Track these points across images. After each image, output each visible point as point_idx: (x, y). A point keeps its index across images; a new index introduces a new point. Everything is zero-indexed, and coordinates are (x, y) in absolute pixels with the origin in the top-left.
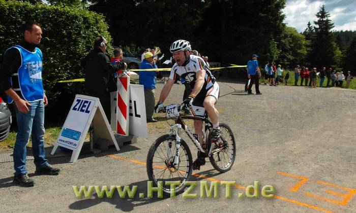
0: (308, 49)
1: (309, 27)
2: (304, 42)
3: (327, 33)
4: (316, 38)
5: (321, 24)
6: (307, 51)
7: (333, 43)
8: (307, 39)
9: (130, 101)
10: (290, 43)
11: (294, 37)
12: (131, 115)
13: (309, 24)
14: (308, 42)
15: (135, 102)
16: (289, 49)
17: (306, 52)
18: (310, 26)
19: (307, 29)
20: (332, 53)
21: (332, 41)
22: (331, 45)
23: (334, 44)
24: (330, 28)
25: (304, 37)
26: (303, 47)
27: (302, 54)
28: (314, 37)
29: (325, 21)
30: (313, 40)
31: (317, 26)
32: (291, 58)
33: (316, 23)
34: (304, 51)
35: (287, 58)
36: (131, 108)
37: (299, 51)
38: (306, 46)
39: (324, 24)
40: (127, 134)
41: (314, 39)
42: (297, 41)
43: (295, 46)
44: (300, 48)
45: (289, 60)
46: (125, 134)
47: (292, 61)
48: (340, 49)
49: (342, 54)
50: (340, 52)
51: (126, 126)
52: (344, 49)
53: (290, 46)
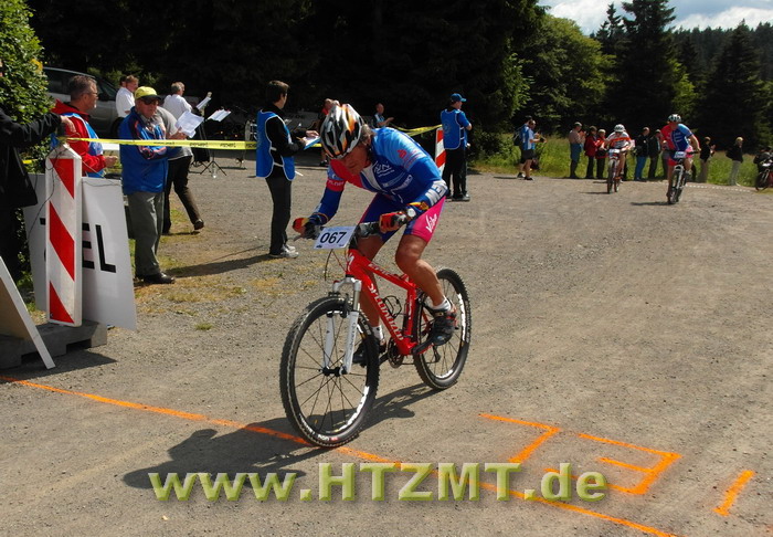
0: (609, 79)
1: (610, 18)
2: (598, 59)
4: (628, 48)
5: (640, 9)
6: (606, 83)
7: (671, 62)
8: (606, 50)
9: (86, 227)
11: (572, 45)
12: (88, 264)
13: (611, 11)
14: (609, 60)
15: (98, 228)
16: (560, 78)
17: (603, 87)
18: (614, 16)
19: (606, 23)
20: (670, 88)
21: (670, 56)
22: (669, 68)
23: (676, 65)
25: (599, 45)
26: (597, 73)
27: (592, 91)
28: (625, 45)
30: (620, 54)
31: (632, 17)
32: (566, 102)
33: (628, 7)
34: (598, 85)
35: (555, 103)
36: (86, 245)
37: (585, 84)
38: (605, 70)
39: (649, 11)
40: (78, 322)
41: (625, 52)
42: (581, 57)
43: (574, 70)
44: (588, 76)
45: (559, 109)
46: (72, 321)
47: (569, 110)
48: (691, 79)
49: (695, 90)
50: (691, 86)
51: (72, 297)
52: (700, 79)
53: (562, 71)
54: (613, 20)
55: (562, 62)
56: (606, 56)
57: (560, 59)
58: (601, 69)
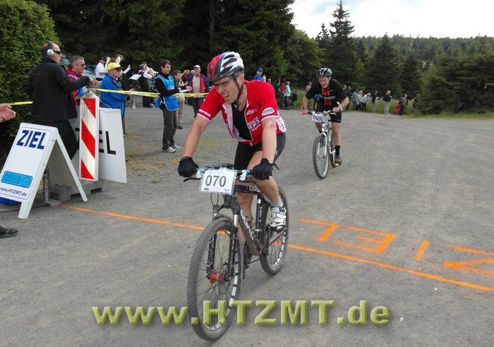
0: (322, 60)
1: (322, 30)
2: (317, 50)
3: (346, 39)
4: (332, 46)
5: (338, 26)
6: (321, 63)
7: (353, 52)
8: (321, 46)
9: (101, 132)
11: (304, 43)
12: (101, 151)
13: (323, 26)
14: (322, 51)
15: (107, 133)
16: (299, 60)
18: (325, 29)
19: (321, 33)
20: (354, 66)
21: (352, 50)
22: (352, 55)
23: (356, 54)
24: (350, 33)
25: (317, 44)
26: (317, 57)
27: (314, 67)
28: (331, 44)
29: (343, 23)
30: (328, 48)
31: (334, 30)
32: (301, 72)
33: (332, 25)
34: (317, 64)
35: (295, 72)
36: (101, 141)
38: (321, 56)
39: (342, 27)
40: (96, 178)
42: (308, 49)
43: (305, 56)
44: (312, 59)
45: (298, 76)
46: (93, 178)
47: (303, 77)
48: (362, 61)
49: (364, 67)
50: (362, 65)
51: (94, 167)
53: (299, 56)
54: (324, 31)
55: (299, 51)
56: (321, 49)
58: (319, 56)
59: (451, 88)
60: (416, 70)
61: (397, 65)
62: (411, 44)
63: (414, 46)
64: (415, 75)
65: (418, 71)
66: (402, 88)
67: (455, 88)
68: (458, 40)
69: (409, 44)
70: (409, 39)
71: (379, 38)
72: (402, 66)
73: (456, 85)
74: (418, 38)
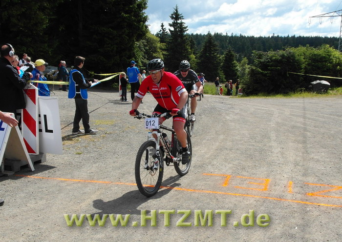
0: (164, 52)
1: (162, 28)
2: (159, 45)
3: (182, 36)
4: (171, 41)
5: (175, 26)
6: (163, 54)
7: (188, 47)
8: (162, 41)
10: (145, 46)
11: (148, 39)
13: (162, 26)
14: (163, 46)
16: (144, 52)
17: (162, 56)
18: (164, 28)
19: (161, 31)
21: (187, 45)
22: (187, 49)
24: (184, 31)
25: (159, 39)
26: (159, 50)
28: (170, 40)
29: (179, 23)
30: (168, 43)
31: (172, 29)
32: (147, 61)
33: (170, 25)
34: (160, 55)
37: (154, 55)
38: (162, 49)
39: (178, 26)
42: (152, 44)
43: (149, 49)
44: (155, 51)
48: (194, 53)
49: (196, 58)
50: (194, 57)
52: (197, 54)
53: (145, 49)
54: (163, 29)
56: (162, 44)
57: (144, 45)
59: (265, 75)
60: (234, 61)
61: (219, 57)
62: (228, 41)
63: (230, 42)
64: (233, 64)
65: (235, 61)
66: (224, 74)
67: (267, 75)
68: (260, 38)
69: (226, 41)
70: (226, 37)
71: (204, 35)
72: (223, 57)
73: (267, 73)
74: (232, 36)
